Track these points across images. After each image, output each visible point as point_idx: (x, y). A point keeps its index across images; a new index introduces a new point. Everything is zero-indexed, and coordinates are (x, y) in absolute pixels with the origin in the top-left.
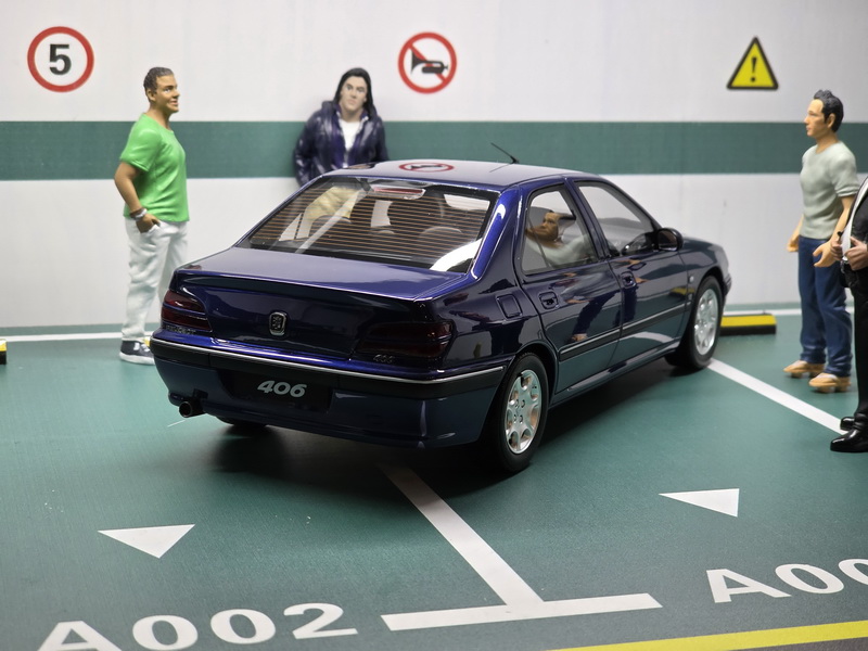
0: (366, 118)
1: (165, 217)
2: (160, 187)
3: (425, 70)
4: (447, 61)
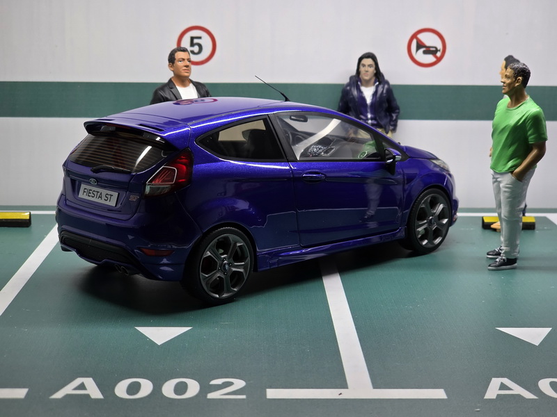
0: (377, 83)
3: (425, 52)
4: (440, 46)
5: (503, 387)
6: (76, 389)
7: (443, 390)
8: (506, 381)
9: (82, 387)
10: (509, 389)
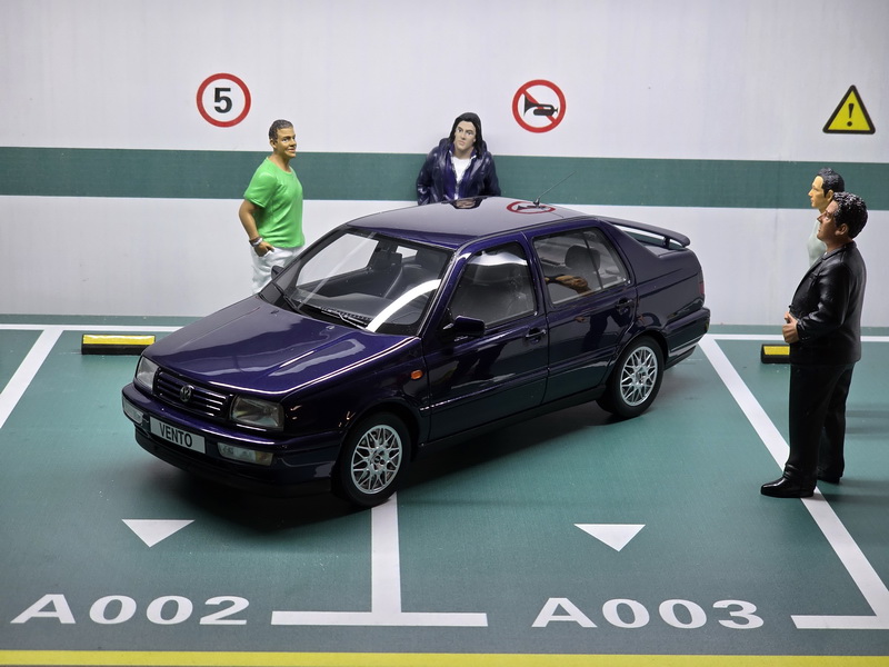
0: (475, 156)
1: (279, 244)
2: (276, 220)
5: (560, 611)
6: (42, 610)
7: (484, 615)
8: (566, 603)
9: (50, 607)
10: (567, 614)
